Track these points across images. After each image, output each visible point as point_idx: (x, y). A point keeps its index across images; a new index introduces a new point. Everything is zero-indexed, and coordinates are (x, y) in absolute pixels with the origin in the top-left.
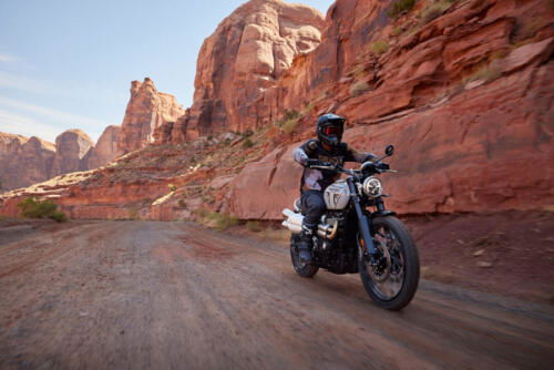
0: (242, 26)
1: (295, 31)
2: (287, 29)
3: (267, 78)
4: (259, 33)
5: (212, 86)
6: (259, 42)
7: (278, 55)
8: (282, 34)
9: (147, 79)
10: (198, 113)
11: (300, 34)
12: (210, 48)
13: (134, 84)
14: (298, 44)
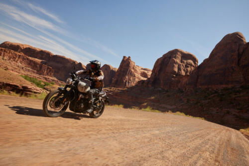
0: (170, 58)
1: (185, 61)
2: (183, 60)
3: (175, 76)
4: (175, 61)
5: (157, 73)
6: (175, 64)
7: (179, 69)
8: (182, 62)
9: (129, 57)
10: (152, 80)
11: (187, 62)
12: (159, 62)
13: (124, 57)
14: (186, 66)
